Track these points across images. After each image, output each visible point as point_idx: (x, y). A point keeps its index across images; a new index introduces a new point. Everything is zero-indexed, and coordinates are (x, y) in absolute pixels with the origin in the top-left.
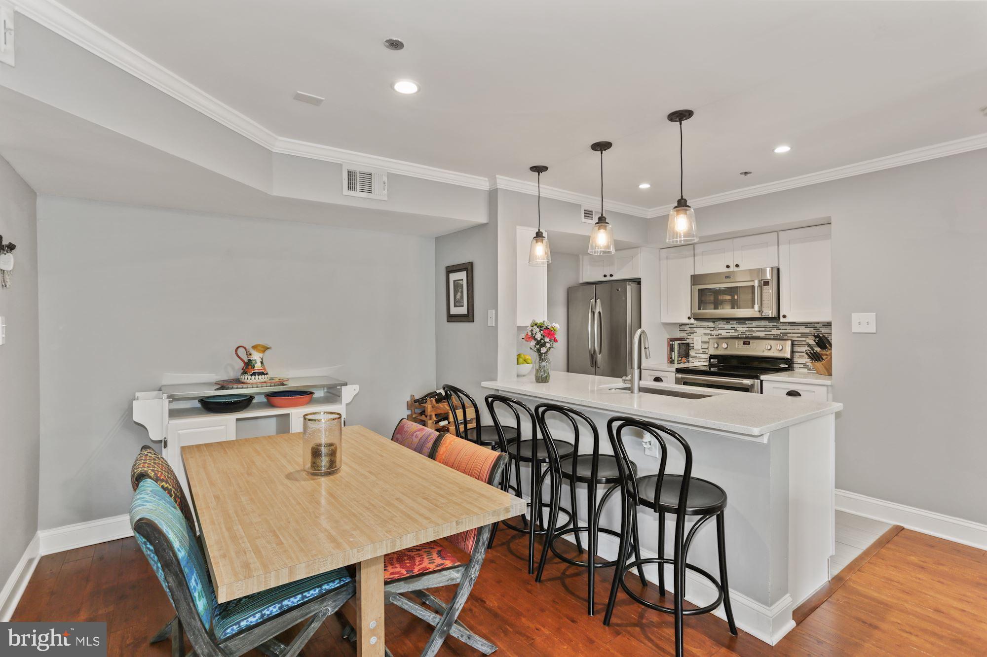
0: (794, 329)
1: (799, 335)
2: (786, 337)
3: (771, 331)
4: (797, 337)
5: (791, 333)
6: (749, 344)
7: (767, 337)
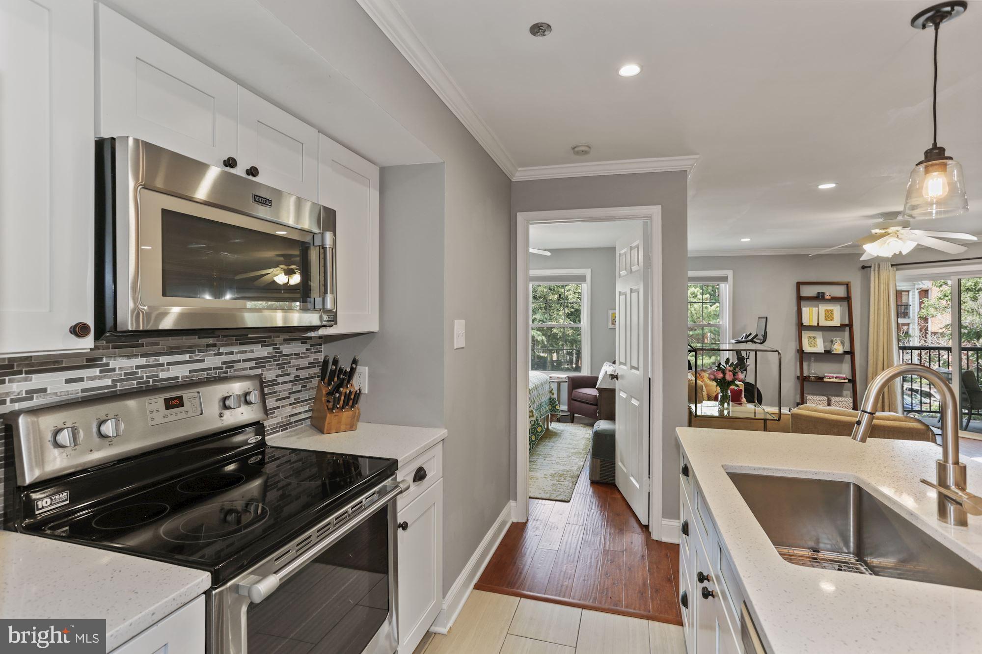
0: (245, 352)
1: (253, 364)
2: (231, 373)
3: (203, 361)
4: (251, 368)
5: (239, 361)
6: (181, 404)
7: (196, 376)
